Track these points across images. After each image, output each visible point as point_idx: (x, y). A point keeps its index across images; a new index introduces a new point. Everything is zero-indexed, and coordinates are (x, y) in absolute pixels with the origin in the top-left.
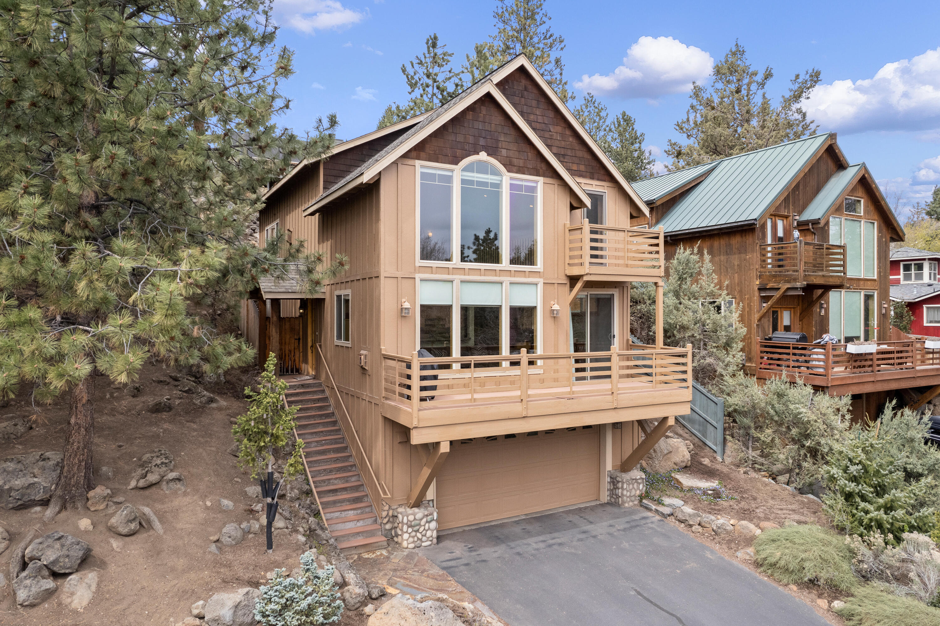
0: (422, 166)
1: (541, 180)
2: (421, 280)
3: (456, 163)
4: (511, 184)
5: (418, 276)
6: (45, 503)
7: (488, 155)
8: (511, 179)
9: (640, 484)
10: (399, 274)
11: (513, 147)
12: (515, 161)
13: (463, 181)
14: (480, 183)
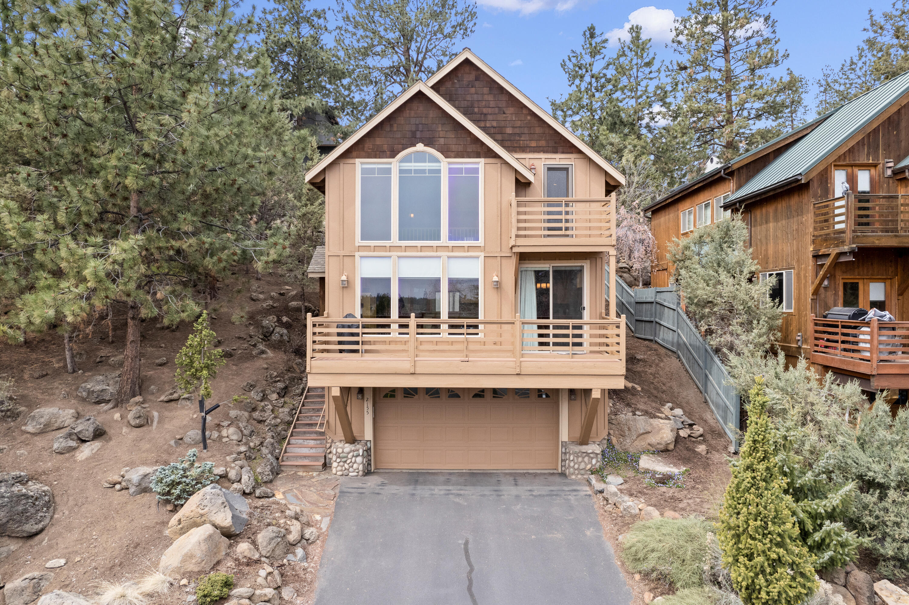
0: (362, 163)
1: (482, 161)
2: (361, 257)
3: (393, 157)
4: (450, 169)
5: (357, 254)
6: (108, 402)
7: (425, 145)
8: (449, 163)
9: (592, 458)
10: (342, 253)
11: (451, 135)
12: (454, 148)
13: (401, 171)
14: (416, 171)
